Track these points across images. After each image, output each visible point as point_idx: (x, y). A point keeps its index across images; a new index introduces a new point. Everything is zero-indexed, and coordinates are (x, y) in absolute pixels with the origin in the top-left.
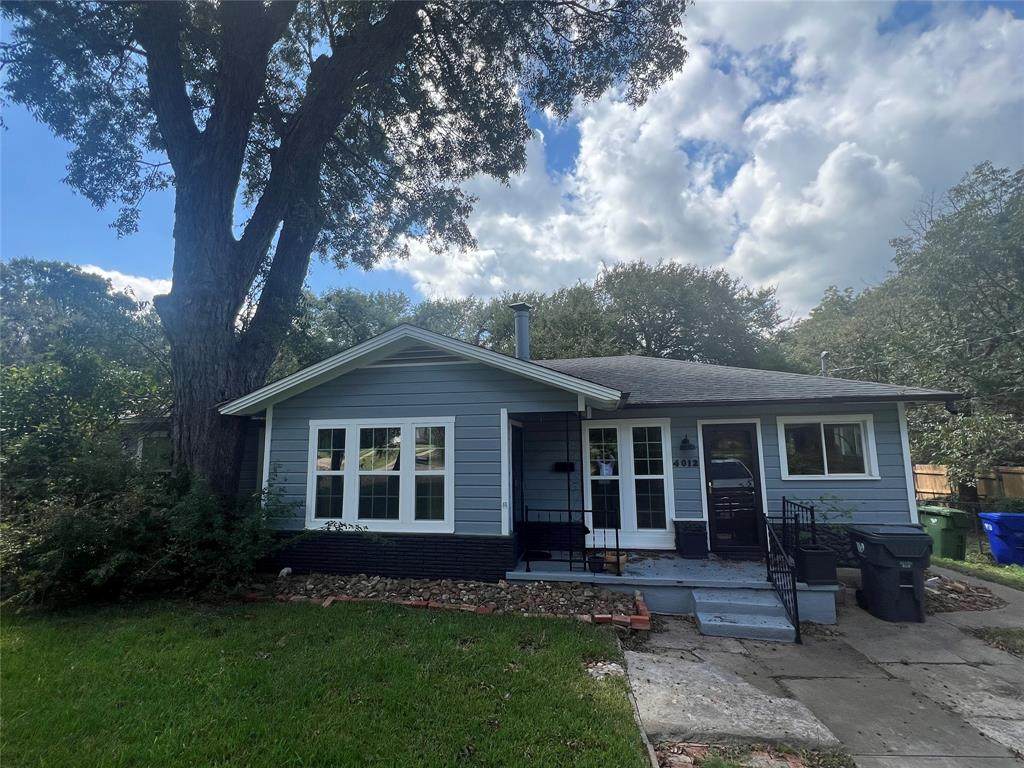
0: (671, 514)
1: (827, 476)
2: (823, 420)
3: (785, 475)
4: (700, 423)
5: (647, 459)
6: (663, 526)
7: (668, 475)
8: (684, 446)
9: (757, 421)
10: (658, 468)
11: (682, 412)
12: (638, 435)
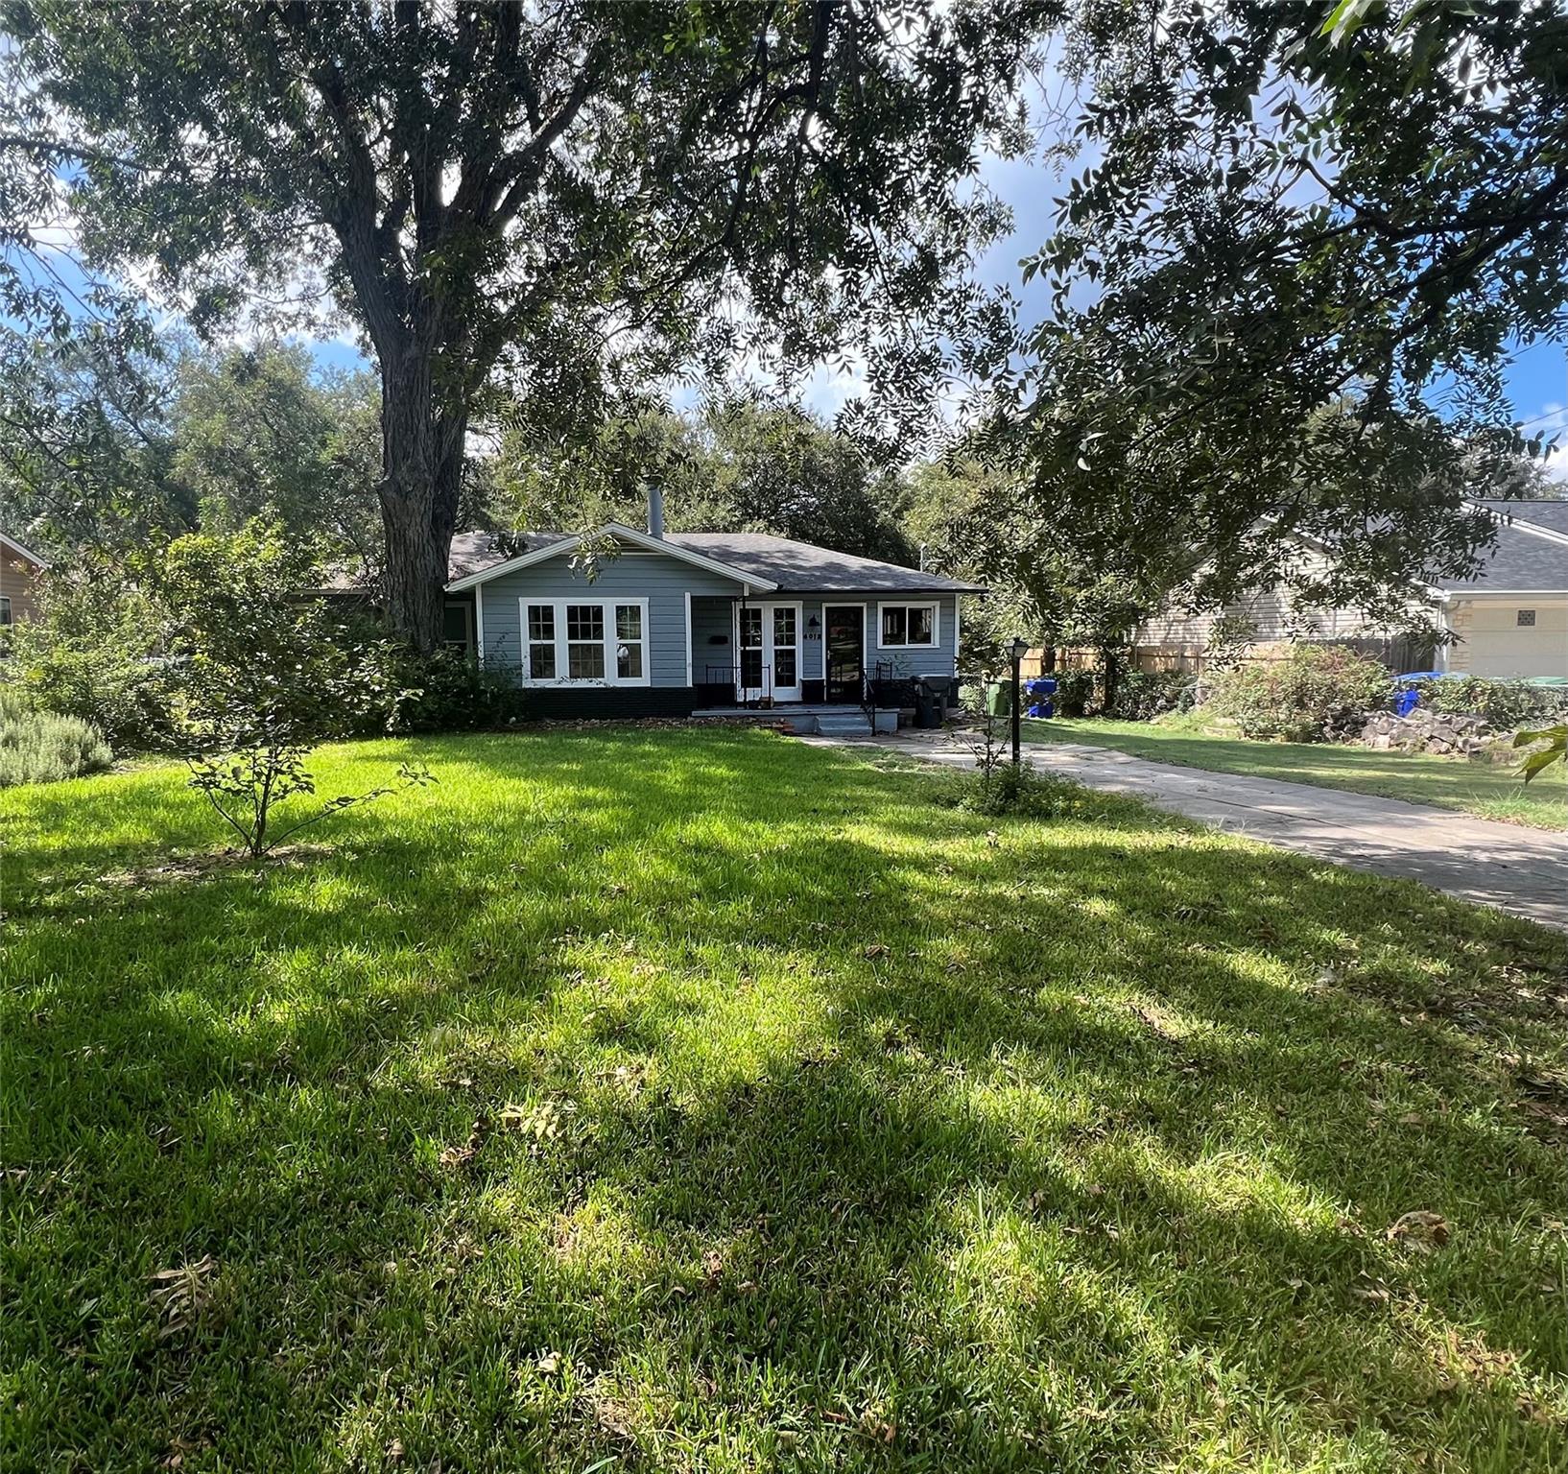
0: (799, 676)
1: (907, 646)
2: (909, 605)
3: (880, 645)
4: (825, 605)
5: (784, 635)
6: (793, 684)
7: (799, 647)
8: (812, 623)
9: (864, 605)
10: (791, 641)
11: (812, 596)
12: (778, 613)
